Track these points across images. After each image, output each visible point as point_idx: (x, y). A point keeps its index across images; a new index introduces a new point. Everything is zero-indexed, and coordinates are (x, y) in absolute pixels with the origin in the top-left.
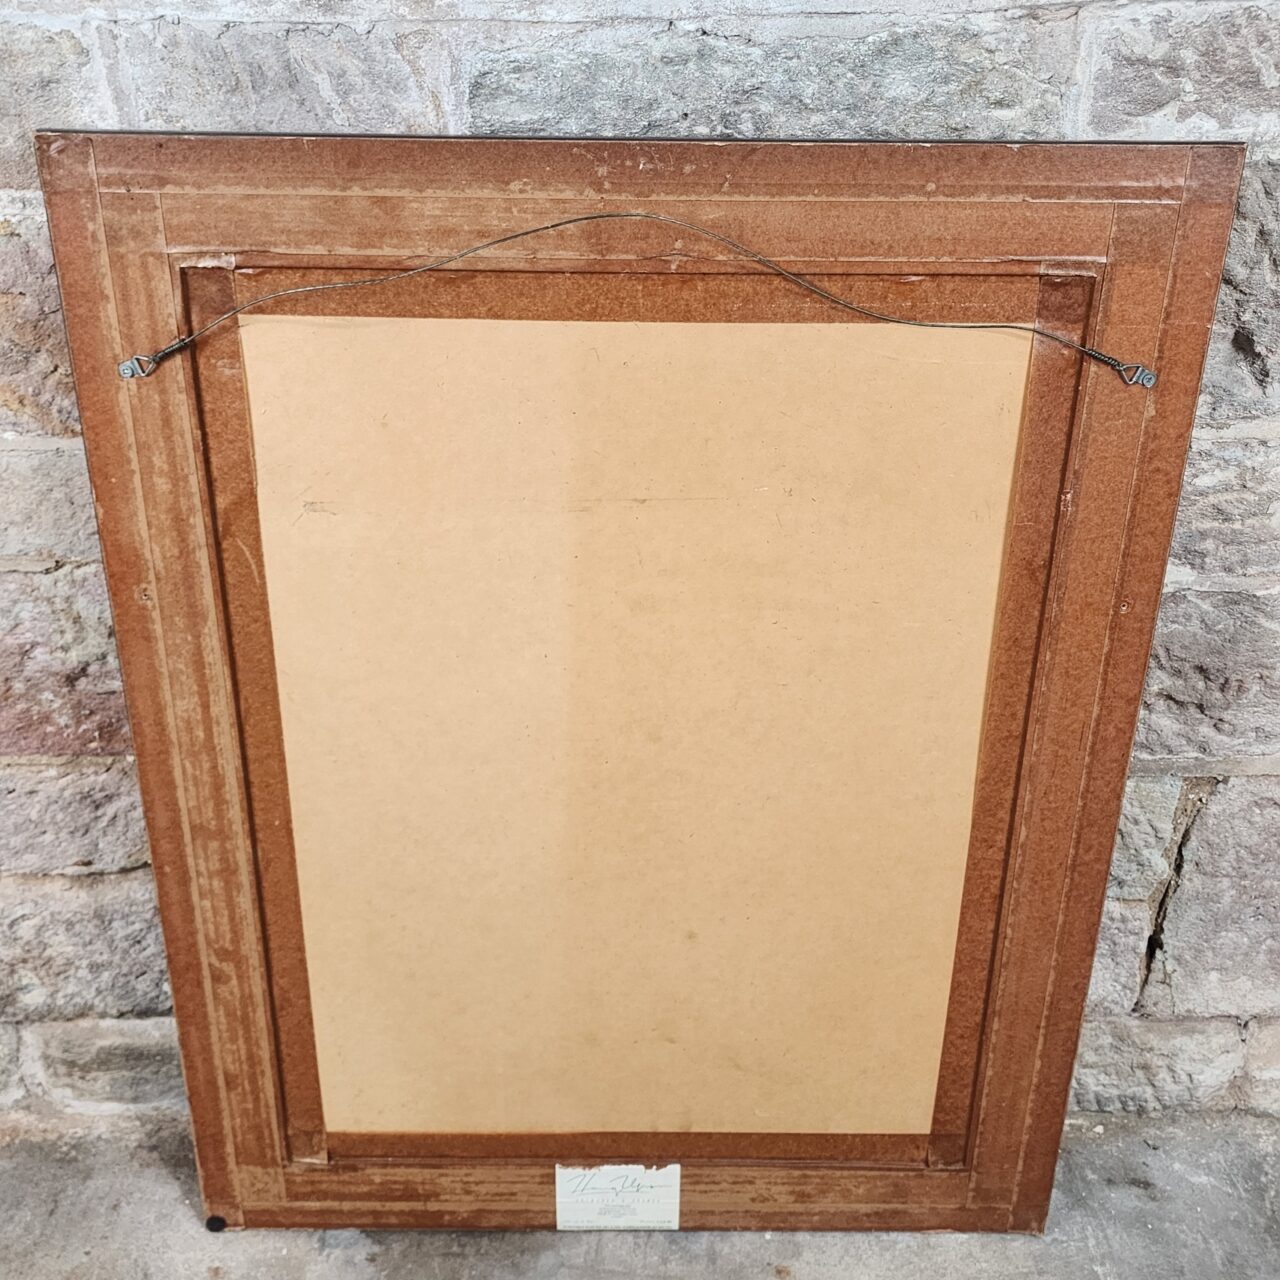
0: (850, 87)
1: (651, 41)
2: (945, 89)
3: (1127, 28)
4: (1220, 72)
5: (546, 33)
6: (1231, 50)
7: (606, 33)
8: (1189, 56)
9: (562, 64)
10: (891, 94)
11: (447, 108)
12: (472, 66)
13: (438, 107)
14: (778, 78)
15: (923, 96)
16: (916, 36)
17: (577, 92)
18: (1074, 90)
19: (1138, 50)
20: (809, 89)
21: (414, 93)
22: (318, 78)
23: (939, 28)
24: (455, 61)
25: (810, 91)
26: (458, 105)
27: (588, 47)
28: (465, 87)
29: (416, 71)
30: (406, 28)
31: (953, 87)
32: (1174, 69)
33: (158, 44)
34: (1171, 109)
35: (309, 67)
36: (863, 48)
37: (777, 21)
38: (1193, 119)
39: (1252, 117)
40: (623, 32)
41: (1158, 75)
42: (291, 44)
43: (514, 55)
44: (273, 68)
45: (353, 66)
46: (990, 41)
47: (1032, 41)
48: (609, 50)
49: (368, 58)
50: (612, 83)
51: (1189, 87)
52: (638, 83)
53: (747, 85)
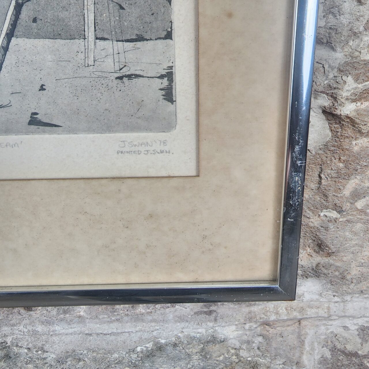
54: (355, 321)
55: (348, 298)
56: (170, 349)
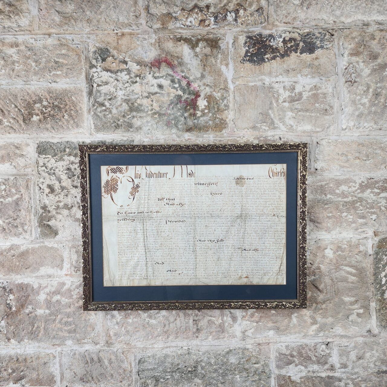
0: (222, 360)
1: (178, 351)
2: (242, 360)
3: (280, 347)
4: (302, 357)
5: (155, 350)
6: (304, 352)
7: (168, 349)
8: (295, 353)
9: (158, 356)
10: (231, 362)
11: (133, 366)
12: (139, 357)
13: (131, 366)
14: (206, 358)
15: (238, 362)
16: (235, 350)
17: (162, 362)
18: (271, 360)
19: (283, 352)
20: (213, 361)
21: (126, 363)
22: (105, 361)
23: (239, 348)
24: (135, 356)
25: (213, 362)
26: (135, 365)
27: (164, 352)
28: (137, 361)
29: (127, 358)
30: (125, 350)
31: (244, 359)
32: (292, 356)
33: (71, 355)
34: (293, 365)
35: (103, 358)
36: (224, 352)
37: (205, 347)
38: (299, 366)
39: (312, 366)
40: (172, 349)
41: (289, 357)
42: (100, 354)
43: (148, 354)
44: (96, 359)
45: (113, 357)
46: (251, 350)
47: (260, 350)
48: (169, 353)
49: (116, 356)
50: (169, 360)
51: (296, 360)
52: (175, 360)
53: (199, 360)
54: (284, 344)
55: (281, 336)
56: (233, 351)
